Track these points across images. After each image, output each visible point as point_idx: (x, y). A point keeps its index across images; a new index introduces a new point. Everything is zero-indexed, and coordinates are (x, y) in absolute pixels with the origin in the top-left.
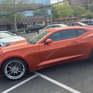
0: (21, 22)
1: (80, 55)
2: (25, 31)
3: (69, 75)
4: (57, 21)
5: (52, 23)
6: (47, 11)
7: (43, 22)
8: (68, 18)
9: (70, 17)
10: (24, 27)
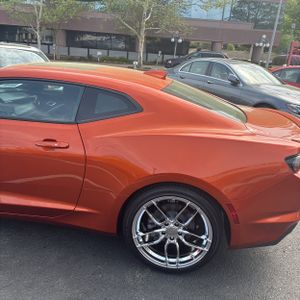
0: (160, 32)
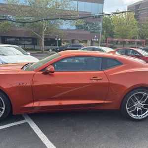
1: (102, 102)
2: (50, 50)
3: (74, 131)
7: (88, 41)
9: (133, 38)
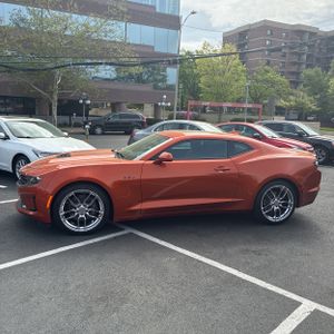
0: (73, 96)
4: (195, 108)
5: (175, 112)
6: (164, 71)
7: (146, 105)
8: (230, 105)
9: (238, 101)
10: (79, 115)
